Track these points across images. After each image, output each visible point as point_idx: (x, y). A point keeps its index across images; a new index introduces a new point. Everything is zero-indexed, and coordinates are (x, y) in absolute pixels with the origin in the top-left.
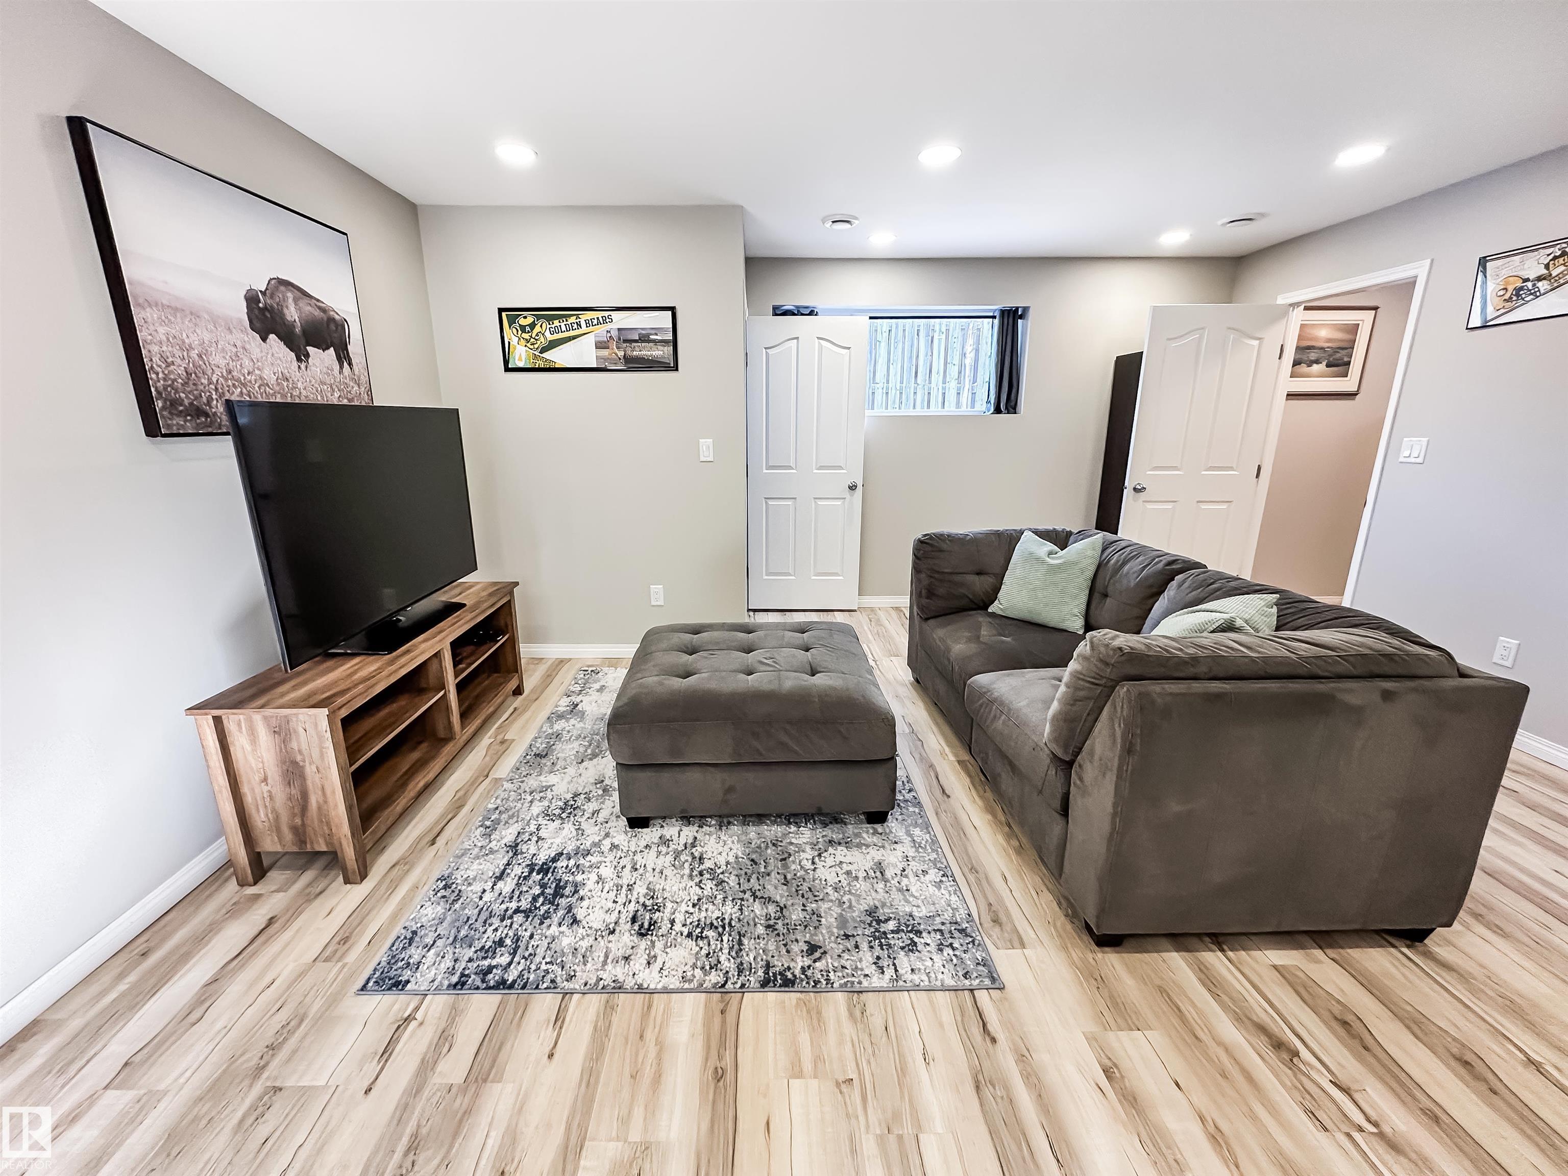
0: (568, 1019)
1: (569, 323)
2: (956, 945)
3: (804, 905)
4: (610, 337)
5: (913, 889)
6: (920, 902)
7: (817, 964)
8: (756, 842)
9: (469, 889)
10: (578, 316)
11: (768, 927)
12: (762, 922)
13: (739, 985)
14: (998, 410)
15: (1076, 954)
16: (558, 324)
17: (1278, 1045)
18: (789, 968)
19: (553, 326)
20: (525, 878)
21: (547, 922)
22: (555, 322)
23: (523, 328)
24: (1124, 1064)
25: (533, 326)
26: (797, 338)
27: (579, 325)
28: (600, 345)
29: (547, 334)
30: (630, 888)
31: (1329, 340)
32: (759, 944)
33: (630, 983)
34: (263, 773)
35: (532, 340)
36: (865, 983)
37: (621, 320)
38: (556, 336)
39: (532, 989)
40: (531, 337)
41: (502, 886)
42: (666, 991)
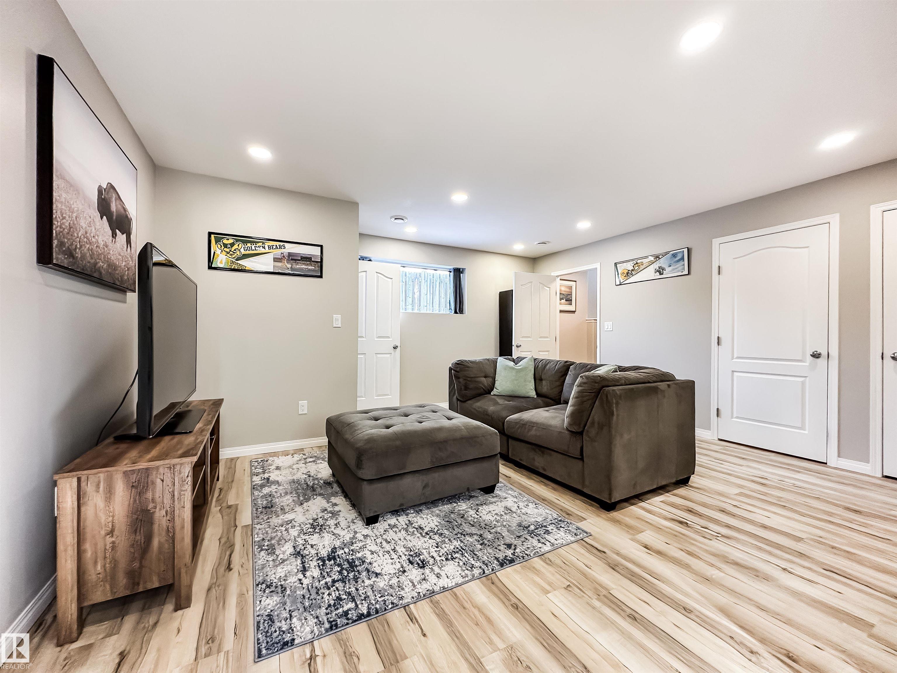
0: (417, 617)
1: (257, 246)
2: (563, 526)
3: (489, 531)
4: (283, 256)
5: (529, 512)
6: (535, 516)
7: (517, 550)
8: (442, 514)
9: (287, 582)
10: (263, 243)
11: (481, 544)
12: (477, 543)
13: (491, 570)
14: (456, 312)
15: (603, 516)
16: (250, 246)
17: (681, 522)
18: (506, 556)
19: (246, 246)
20: (323, 565)
21: (360, 581)
22: (248, 244)
23: (225, 246)
24: (648, 543)
25: (232, 245)
26: (366, 271)
27: (264, 248)
28: (276, 260)
29: (242, 250)
30: (394, 550)
31: (565, 291)
32: (484, 552)
33: (437, 589)
34: (110, 526)
35: (231, 253)
36: (543, 550)
37: (290, 248)
38: (248, 252)
39: (382, 612)
40: (231, 251)
41: (311, 573)
42: (458, 585)
